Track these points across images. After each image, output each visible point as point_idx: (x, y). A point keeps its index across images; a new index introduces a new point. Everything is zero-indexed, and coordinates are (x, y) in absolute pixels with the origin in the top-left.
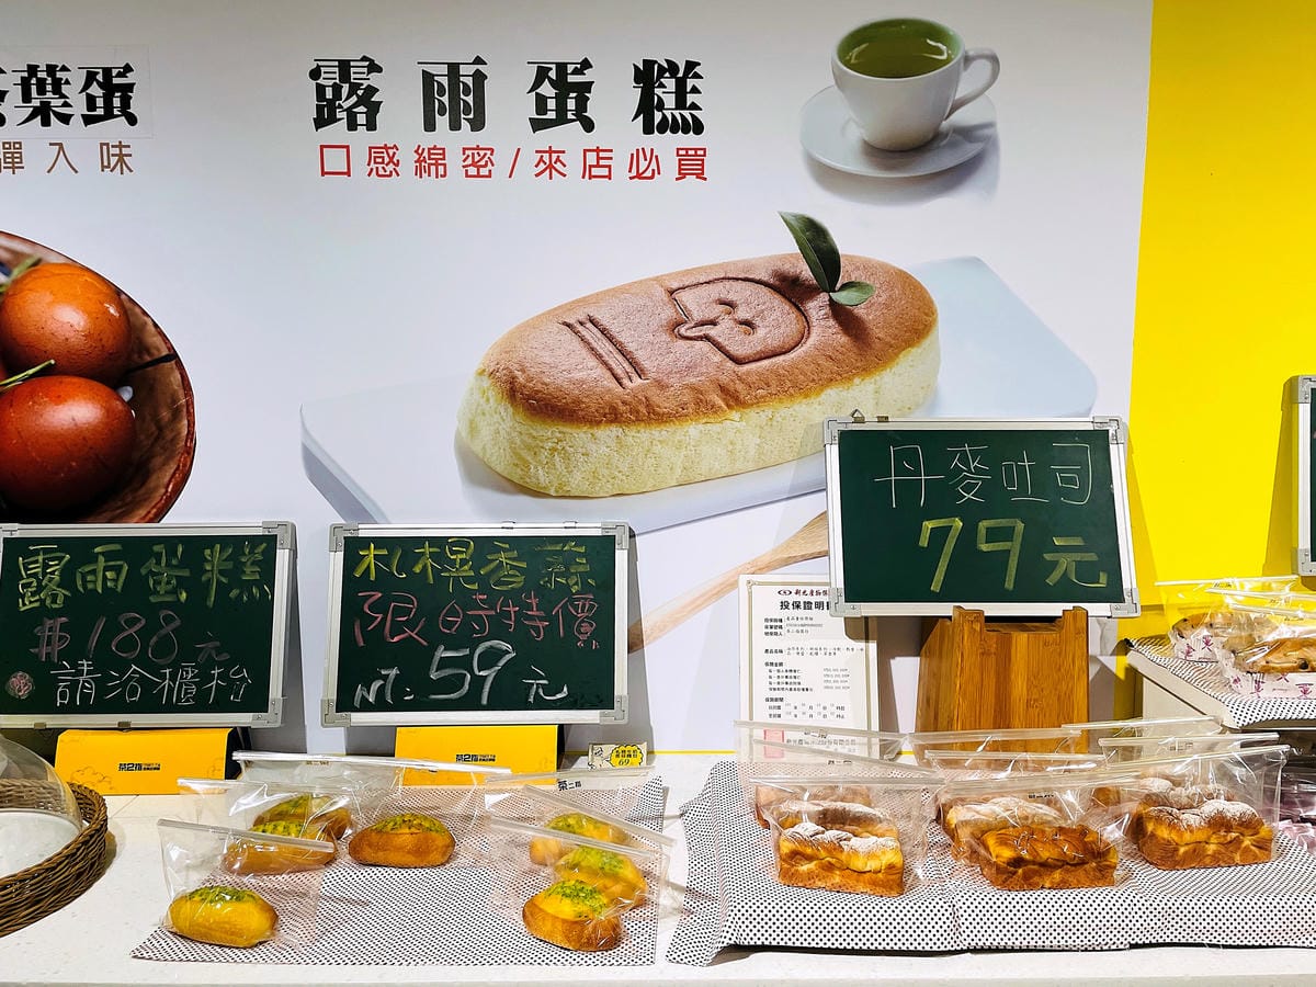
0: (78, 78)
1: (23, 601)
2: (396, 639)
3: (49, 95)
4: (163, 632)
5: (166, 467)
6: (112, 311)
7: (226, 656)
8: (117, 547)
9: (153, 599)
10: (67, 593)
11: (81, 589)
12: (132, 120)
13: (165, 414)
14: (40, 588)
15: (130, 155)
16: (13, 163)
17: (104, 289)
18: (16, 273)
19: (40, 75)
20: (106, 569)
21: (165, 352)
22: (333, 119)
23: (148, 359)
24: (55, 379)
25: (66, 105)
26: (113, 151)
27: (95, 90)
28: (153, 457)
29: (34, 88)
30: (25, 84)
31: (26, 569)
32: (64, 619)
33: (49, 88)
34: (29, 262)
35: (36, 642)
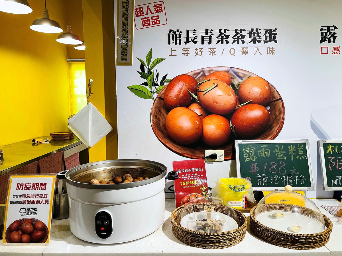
0: (263, 32)
1: (246, 159)
2: (340, 169)
3: (256, 36)
4: (282, 167)
5: (277, 126)
6: (267, 88)
7: (298, 173)
8: (267, 146)
9: (278, 159)
10: (256, 157)
11: (259, 156)
12: (276, 42)
13: (277, 113)
14: (249, 156)
15: (275, 50)
16: (246, 52)
17: (266, 83)
18: (244, 79)
19: (254, 31)
20: (265, 151)
21: (279, 98)
22: (325, 40)
23: (274, 100)
24: (251, 105)
25: (260, 38)
26: (270, 49)
27: (267, 35)
28: (274, 124)
29: (252, 34)
30: (250, 33)
31: (245, 151)
32: (256, 164)
33: (256, 34)
34: (248, 76)
35: (251, 169)
